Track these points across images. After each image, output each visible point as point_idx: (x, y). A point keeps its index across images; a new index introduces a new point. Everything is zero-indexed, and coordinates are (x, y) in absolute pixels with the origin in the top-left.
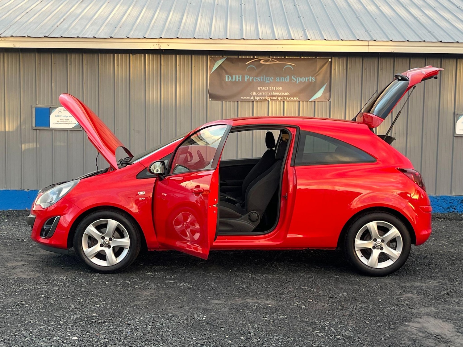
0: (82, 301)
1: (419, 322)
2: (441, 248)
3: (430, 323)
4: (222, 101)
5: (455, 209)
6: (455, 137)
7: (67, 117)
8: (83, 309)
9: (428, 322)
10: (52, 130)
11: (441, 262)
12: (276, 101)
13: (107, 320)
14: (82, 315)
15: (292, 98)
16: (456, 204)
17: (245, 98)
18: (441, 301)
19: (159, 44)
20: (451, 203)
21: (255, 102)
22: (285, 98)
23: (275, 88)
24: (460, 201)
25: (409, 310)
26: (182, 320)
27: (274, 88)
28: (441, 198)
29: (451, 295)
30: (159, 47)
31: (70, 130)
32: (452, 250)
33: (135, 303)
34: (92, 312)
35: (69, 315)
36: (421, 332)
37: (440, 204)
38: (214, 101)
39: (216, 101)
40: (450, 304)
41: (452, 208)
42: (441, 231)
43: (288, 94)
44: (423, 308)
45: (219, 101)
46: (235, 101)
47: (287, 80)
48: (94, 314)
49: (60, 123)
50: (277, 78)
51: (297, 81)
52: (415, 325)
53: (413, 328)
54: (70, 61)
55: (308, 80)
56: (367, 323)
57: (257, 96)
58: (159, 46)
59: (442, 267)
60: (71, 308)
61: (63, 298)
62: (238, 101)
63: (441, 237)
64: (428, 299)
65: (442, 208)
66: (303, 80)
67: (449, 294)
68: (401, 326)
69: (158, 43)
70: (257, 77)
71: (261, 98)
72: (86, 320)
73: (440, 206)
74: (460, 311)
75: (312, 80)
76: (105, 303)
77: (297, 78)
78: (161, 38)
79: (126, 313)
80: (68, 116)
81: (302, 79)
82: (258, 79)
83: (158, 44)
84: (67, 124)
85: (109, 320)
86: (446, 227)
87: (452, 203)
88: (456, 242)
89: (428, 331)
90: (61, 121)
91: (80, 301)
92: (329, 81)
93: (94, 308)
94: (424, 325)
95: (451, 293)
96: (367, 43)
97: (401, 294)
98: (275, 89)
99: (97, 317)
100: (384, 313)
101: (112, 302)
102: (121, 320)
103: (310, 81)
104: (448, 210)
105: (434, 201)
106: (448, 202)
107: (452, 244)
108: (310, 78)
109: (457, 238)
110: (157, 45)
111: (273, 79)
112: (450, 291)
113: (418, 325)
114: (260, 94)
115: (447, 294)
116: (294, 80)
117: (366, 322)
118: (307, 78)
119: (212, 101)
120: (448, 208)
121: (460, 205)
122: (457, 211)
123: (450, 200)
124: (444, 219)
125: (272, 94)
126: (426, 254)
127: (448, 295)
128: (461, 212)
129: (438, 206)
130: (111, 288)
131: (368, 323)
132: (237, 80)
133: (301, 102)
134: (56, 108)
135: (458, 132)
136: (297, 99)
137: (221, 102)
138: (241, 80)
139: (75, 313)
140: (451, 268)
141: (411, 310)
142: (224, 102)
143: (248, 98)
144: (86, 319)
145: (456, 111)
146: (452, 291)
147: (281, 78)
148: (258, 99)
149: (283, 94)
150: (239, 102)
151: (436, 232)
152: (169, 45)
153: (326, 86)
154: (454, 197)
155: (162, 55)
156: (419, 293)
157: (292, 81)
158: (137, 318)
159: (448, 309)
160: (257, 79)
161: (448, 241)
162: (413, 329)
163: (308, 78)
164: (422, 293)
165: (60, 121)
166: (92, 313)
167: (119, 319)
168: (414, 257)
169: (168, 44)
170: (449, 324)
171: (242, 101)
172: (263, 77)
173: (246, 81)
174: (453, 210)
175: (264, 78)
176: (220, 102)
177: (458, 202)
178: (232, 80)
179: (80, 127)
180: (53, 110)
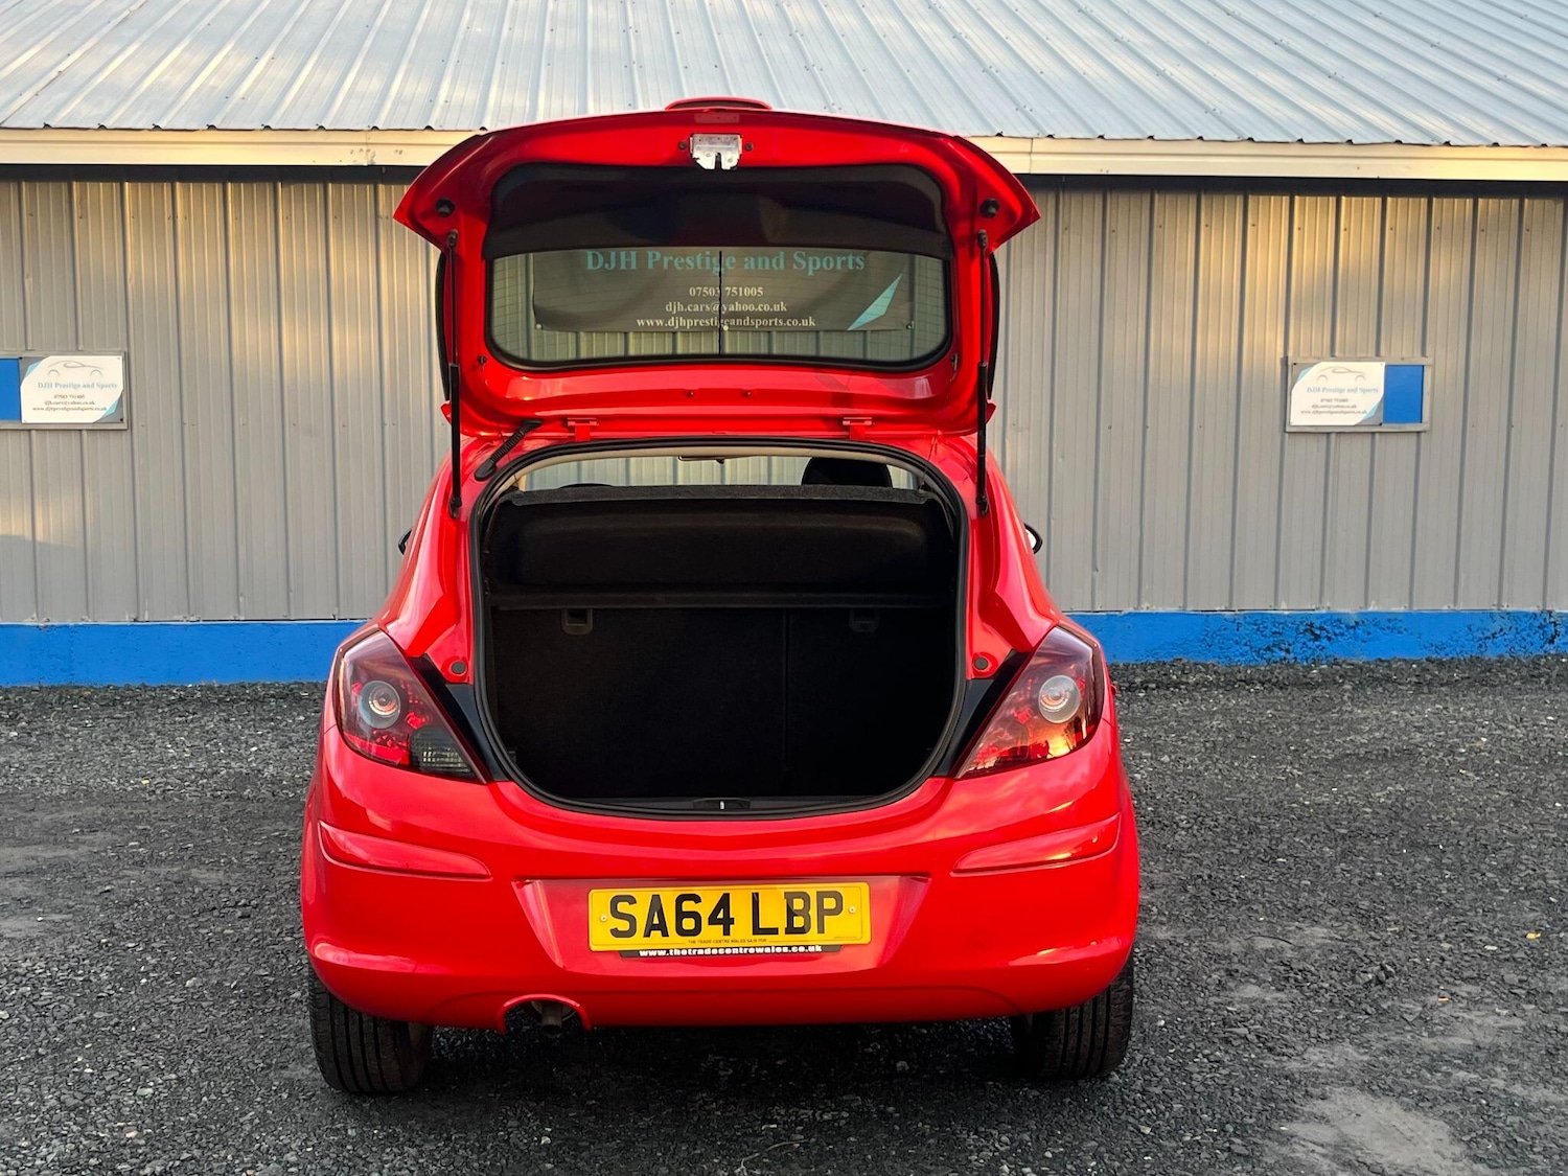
0: (90, 1071)
1: (1323, 1119)
2: (1288, 789)
3: (1363, 1118)
4: (577, 332)
5: (1288, 651)
6: (1287, 435)
7: (76, 386)
8: (90, 1107)
9: (1354, 1115)
10: (29, 430)
11: (1309, 847)
12: (745, 330)
13: (177, 1163)
14: (82, 1139)
15: (795, 322)
16: (1290, 636)
17: (650, 322)
18: (1367, 1013)
19: (370, 147)
20: (1275, 633)
21: (679, 335)
22: (773, 323)
23: (741, 289)
24: (1302, 628)
25: (1270, 1062)
26: (461, 1152)
27: (738, 291)
28: (1248, 619)
29: (1390, 983)
30: (370, 159)
31: (87, 430)
32: (1325, 798)
33: (286, 1073)
34: (122, 1124)
35: (33, 1144)
36: (1343, 1164)
37: (1244, 638)
38: (553, 332)
39: (557, 333)
40: (1398, 1025)
41: (1281, 649)
42: (1266, 727)
43: (784, 309)
44: (1317, 1050)
45: (567, 331)
46: (616, 332)
47: (778, 265)
48: (129, 1135)
49: (53, 406)
50: (746, 260)
51: (811, 266)
52: (1316, 1133)
53: (1311, 1146)
54: (83, 206)
55: (844, 263)
56: (1143, 1134)
57: (686, 315)
58: (370, 154)
59: (1319, 867)
60: (44, 1109)
61: (20, 1062)
62: (626, 334)
63: (1274, 748)
64: (1319, 1004)
65: (1251, 648)
66: (828, 266)
67: (1381, 983)
68: (1267, 1141)
69: (367, 144)
70: (685, 258)
71: (698, 323)
72: (95, 1166)
73: (1246, 645)
74: (1447, 1058)
75: (855, 264)
76: (173, 1076)
77: (811, 259)
78: (375, 128)
79: (251, 1121)
80: (79, 386)
81: (825, 259)
82: (688, 261)
83: (365, 148)
84: (79, 409)
85: (183, 1161)
86: (1275, 713)
87: (1281, 634)
88: (1325, 766)
89: (1369, 1162)
90: (58, 400)
91: (81, 1074)
92: (906, 269)
93: (132, 1102)
94: (1347, 1130)
95: (1387, 978)
96: (1025, 146)
97: (1224, 989)
98: (741, 294)
99: (139, 1146)
100: (1193, 1082)
101: (201, 1071)
102: (229, 1157)
103: (851, 267)
104: (1268, 655)
105: (1225, 629)
106: (1267, 632)
107: (1315, 773)
108: (850, 258)
109: (1323, 750)
110: (361, 150)
111: (734, 260)
112: (1383, 968)
113: (1325, 1134)
114: (696, 309)
115: (1376, 985)
116: (799, 265)
117: (1139, 1130)
118: (839, 260)
119: (545, 332)
120: (1269, 649)
121: (1304, 640)
122: (1295, 658)
123: (1274, 626)
124: (1263, 684)
125: (732, 309)
126: (1252, 818)
127: (1379, 987)
128: (1307, 659)
129: (1237, 643)
130: (204, 1004)
131: (1147, 1131)
132: (623, 267)
133: (821, 333)
134: (40, 359)
135: (1297, 419)
136: (812, 323)
137: (574, 335)
138: (634, 267)
139: (57, 1129)
140: (1348, 872)
141: (1280, 1061)
142: (582, 334)
143: (660, 322)
144: (93, 1161)
145: (1290, 354)
146: (1389, 968)
147: (760, 260)
148: (689, 323)
149: (767, 308)
150: (631, 335)
151: (1252, 732)
152: (401, 153)
153: (900, 281)
154: (1285, 616)
155: (381, 187)
156: (1281, 982)
157: (795, 267)
158: (293, 1146)
159: (1404, 1048)
160: (685, 263)
161: (1300, 765)
162: (1313, 1151)
163: (844, 258)
164: (1292, 981)
165: (53, 400)
166: (121, 1128)
167: (223, 1153)
168: (1218, 830)
169: (399, 148)
170: (1432, 1121)
171: (640, 332)
172: (704, 256)
173: (650, 266)
174: (1283, 654)
175: (708, 259)
176: (571, 336)
177: (1297, 629)
178: (607, 265)
179: (122, 420)
180: (30, 367)
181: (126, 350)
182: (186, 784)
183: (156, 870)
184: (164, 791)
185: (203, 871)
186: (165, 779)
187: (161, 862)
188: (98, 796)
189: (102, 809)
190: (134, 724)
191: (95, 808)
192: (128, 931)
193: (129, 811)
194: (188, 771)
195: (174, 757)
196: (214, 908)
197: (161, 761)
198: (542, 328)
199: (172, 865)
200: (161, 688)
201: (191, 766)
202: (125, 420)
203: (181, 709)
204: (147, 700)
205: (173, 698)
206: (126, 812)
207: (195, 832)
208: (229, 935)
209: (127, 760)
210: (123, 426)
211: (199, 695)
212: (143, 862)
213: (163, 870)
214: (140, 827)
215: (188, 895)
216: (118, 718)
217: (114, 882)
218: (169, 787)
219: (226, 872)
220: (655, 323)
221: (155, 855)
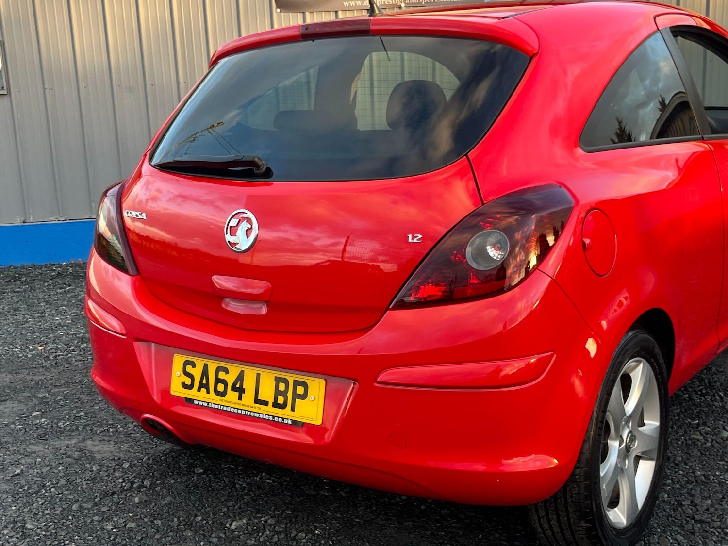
4: (303, 13)
17: (352, 3)
38: (288, 14)
39: (291, 14)
45: (297, 13)
62: (336, 12)
119: (282, 14)
137: (302, 14)
142: (307, 14)
143: (359, 3)
171: (346, 10)
176: (300, 15)
179: (3, 88)
182: (72, 348)
183: (57, 443)
184: (55, 357)
185: (97, 443)
186: (55, 345)
187: (59, 433)
188: (7, 363)
189: (10, 376)
190: (29, 295)
191: (4, 375)
192: (39, 531)
193: (31, 377)
194: (71, 336)
195: (59, 324)
196: (113, 493)
197: (51, 328)
198: (281, 12)
199: (70, 437)
200: (46, 266)
201: (73, 332)
202: (5, 88)
203: (60, 282)
204: (37, 276)
205: (54, 274)
206: (28, 378)
207: (85, 398)
208: (132, 530)
209: (26, 329)
210: (5, 92)
211: (71, 270)
212: (45, 434)
213: (63, 443)
214: (41, 395)
215: (88, 475)
216: (18, 292)
217: (23, 461)
218: (59, 353)
219: (116, 443)
220: (356, 4)
221: (55, 425)
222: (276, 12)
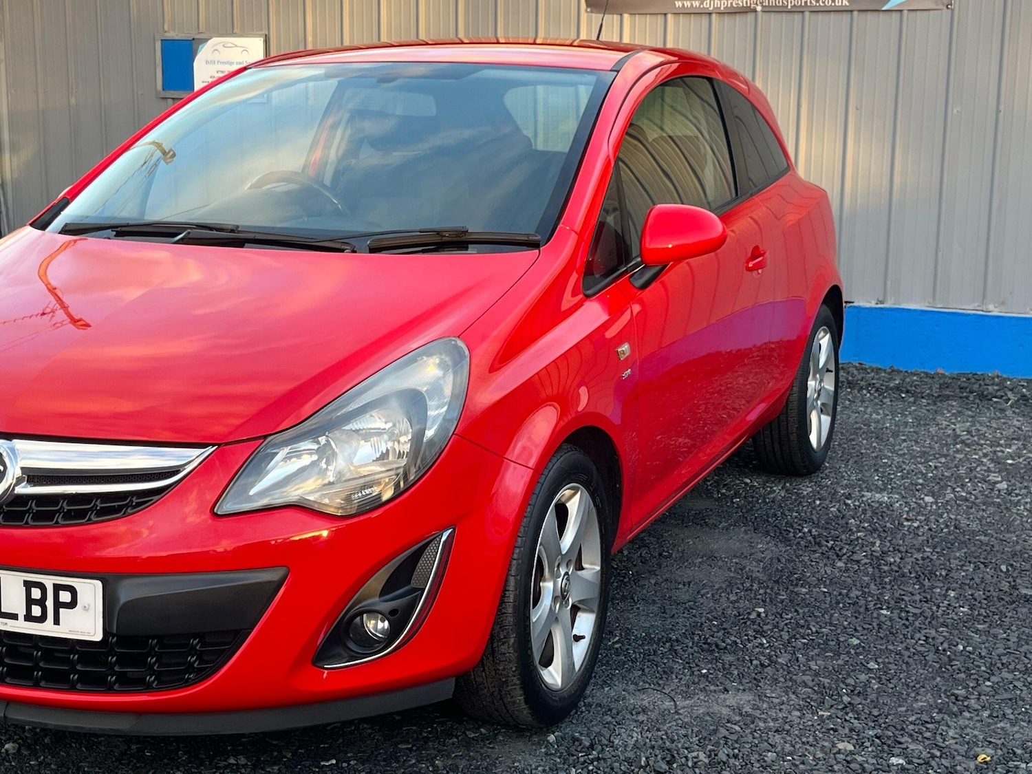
4: (621, 15)
38: (600, 15)
39: (604, 15)
62: (665, 14)
80: (233, 63)
119: (594, 15)
133: (856, 14)
134: (206, 40)
137: (619, 16)
142: (626, 16)
150: (669, 16)
171: (678, 14)
176: (616, 18)
180: (200, 46)
181: (267, 33)
222: (586, 10)
